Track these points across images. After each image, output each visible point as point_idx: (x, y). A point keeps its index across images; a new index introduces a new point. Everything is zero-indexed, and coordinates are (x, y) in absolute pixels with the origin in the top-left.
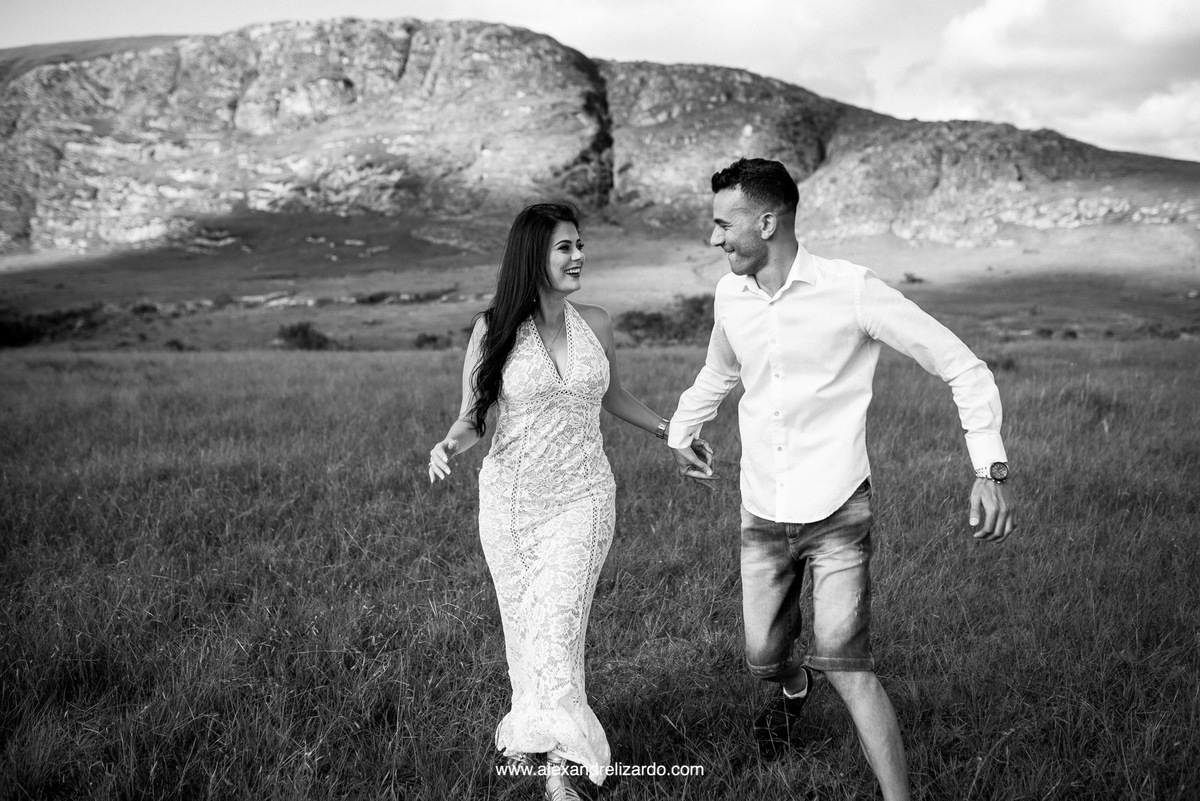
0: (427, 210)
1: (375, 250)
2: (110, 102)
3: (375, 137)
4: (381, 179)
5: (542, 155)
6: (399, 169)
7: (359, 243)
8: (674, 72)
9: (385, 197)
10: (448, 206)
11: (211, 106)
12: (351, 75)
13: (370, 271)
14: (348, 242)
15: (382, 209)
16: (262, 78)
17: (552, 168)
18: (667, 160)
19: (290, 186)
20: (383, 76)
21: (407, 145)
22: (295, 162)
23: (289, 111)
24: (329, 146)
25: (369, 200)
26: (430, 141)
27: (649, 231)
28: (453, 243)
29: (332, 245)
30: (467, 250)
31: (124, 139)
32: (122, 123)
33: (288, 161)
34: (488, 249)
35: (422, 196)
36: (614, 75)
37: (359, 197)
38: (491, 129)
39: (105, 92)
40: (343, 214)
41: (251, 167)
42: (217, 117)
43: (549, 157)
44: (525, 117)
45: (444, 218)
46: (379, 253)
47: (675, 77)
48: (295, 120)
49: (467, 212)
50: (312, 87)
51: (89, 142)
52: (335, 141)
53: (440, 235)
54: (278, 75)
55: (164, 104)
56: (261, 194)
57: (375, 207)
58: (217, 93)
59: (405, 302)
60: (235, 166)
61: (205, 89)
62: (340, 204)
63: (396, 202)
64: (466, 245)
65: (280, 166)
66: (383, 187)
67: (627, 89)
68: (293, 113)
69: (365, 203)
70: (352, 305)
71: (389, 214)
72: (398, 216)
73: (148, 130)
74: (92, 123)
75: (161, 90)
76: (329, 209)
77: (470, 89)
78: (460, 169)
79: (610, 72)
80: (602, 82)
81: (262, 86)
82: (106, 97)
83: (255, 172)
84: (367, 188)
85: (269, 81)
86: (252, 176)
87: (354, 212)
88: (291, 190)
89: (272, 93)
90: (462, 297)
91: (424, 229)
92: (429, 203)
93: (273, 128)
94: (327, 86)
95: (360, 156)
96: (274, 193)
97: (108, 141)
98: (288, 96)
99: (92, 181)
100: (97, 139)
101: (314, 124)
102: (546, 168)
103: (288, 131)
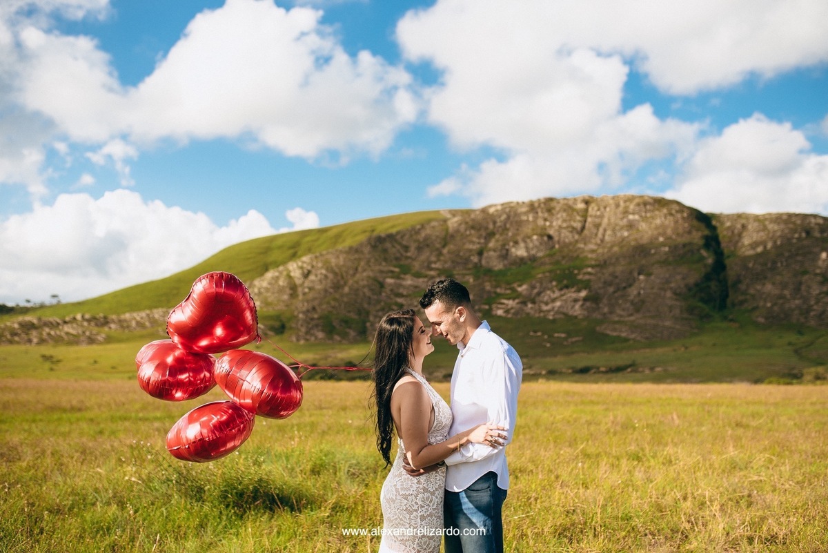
0: (605, 314)
1: (574, 340)
2: (409, 254)
3: (569, 269)
4: (574, 295)
5: (678, 277)
6: (585, 289)
7: (563, 335)
8: (766, 219)
9: (577, 306)
10: (619, 311)
11: (467, 254)
12: (551, 232)
13: (573, 353)
14: (556, 335)
15: (575, 314)
16: (497, 236)
17: (686, 286)
18: (765, 278)
19: (517, 301)
20: (571, 232)
21: (589, 274)
22: (520, 286)
23: (514, 255)
24: (540, 276)
25: (567, 308)
26: (605, 271)
27: (757, 325)
28: (624, 335)
29: (546, 337)
30: (633, 339)
31: (418, 275)
32: (416, 266)
33: (515, 285)
34: (647, 338)
35: (601, 305)
36: (722, 223)
37: (560, 307)
38: (644, 262)
39: (406, 248)
40: (551, 318)
41: (493, 290)
42: (471, 261)
43: (683, 279)
44: (666, 253)
45: (616, 319)
46: (576, 342)
47: (767, 223)
48: (518, 261)
49: (631, 315)
50: (528, 241)
51: (398, 278)
52: (544, 273)
53: (615, 330)
54: (507, 235)
55: (440, 254)
56: (500, 306)
57: (571, 313)
58: (471, 247)
59: (603, 372)
60: (483, 289)
61: (464, 244)
62: (549, 311)
63: (585, 309)
64: (633, 336)
65: (510, 289)
66: (576, 301)
67: (733, 232)
68: (517, 256)
69: (565, 310)
70: (570, 374)
71: (580, 317)
72: (586, 318)
73: (432, 269)
74: (400, 266)
75: (438, 246)
76: (542, 314)
77: (628, 237)
78: (625, 288)
79: (719, 221)
80: (714, 228)
81: (497, 241)
82: (406, 251)
83: (495, 293)
84: (566, 301)
85: (501, 238)
86: (493, 295)
87: (558, 316)
88: (518, 303)
89: (504, 245)
90: (641, 369)
91: (603, 327)
92: (606, 310)
93: (504, 265)
94: (537, 240)
95: (559, 281)
96: (507, 305)
97: (408, 277)
98: (513, 246)
99: (400, 300)
100: (402, 276)
101: (529, 262)
102: (682, 286)
103: (514, 267)
